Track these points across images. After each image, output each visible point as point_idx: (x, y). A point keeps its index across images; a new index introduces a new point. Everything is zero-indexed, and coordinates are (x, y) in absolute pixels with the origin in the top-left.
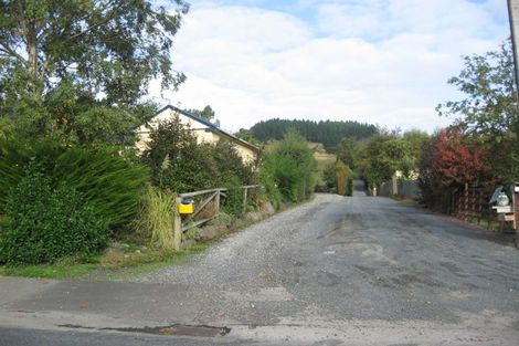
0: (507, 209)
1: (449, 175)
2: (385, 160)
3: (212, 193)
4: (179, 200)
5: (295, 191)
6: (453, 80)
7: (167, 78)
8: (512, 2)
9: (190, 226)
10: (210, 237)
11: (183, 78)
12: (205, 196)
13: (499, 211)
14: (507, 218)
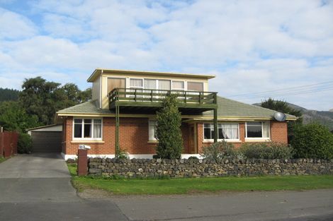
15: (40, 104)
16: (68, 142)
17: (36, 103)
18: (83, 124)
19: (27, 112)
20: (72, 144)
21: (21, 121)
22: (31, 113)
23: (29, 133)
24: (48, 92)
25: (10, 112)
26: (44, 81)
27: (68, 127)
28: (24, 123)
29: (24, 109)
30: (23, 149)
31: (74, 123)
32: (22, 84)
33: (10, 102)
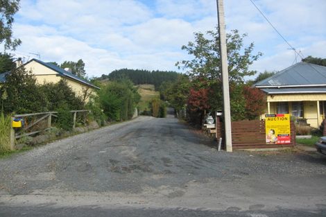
0: (213, 126)
1: (195, 105)
2: (181, 95)
3: (45, 115)
4: (13, 119)
5: (118, 115)
6: (184, 48)
7: (9, 42)
8: (219, 1)
9: (22, 135)
10: (39, 142)
11: (20, 42)
12: (41, 116)
13: (208, 127)
14: (211, 131)
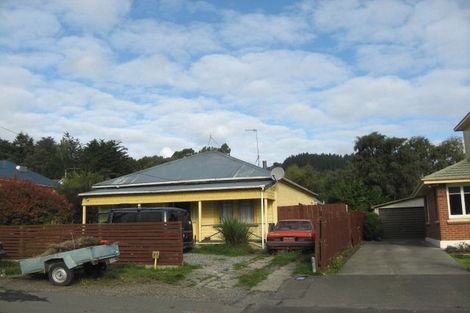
15: (381, 169)
16: (442, 222)
17: (376, 170)
18: (462, 194)
19: (365, 183)
20: (448, 224)
21: (359, 196)
22: (371, 183)
23: (377, 211)
24: (390, 153)
25: (343, 184)
26: (383, 137)
27: (439, 199)
28: (364, 198)
29: (362, 179)
30: (372, 233)
31: (448, 194)
32: (354, 145)
33: (338, 170)
